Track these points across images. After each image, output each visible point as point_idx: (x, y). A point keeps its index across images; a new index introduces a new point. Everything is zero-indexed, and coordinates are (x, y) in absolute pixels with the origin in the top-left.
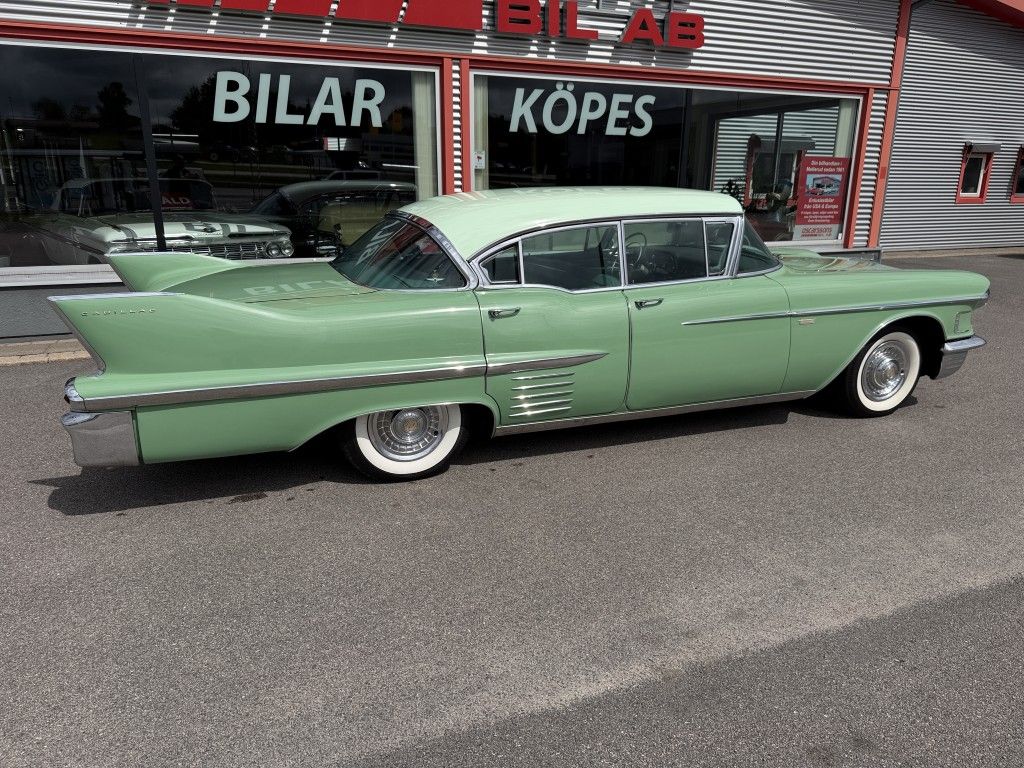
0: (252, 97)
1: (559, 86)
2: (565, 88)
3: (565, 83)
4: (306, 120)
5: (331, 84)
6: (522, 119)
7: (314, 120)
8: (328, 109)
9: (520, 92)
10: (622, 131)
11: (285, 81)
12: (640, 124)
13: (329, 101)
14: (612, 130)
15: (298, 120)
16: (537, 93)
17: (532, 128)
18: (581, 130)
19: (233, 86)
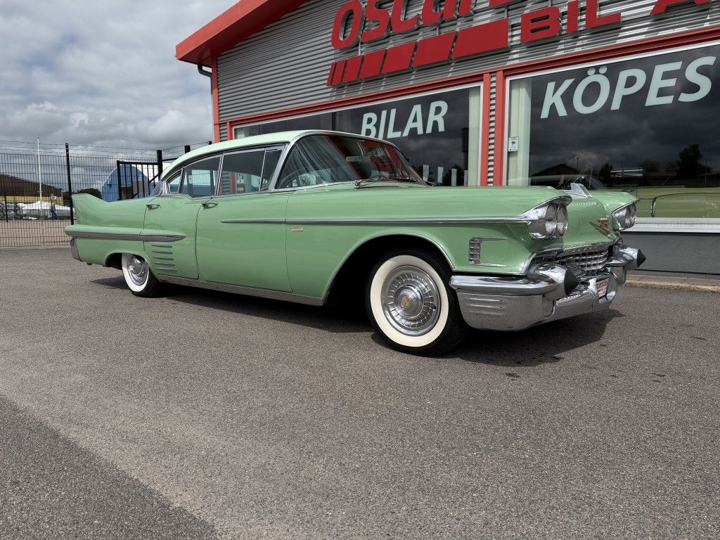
0: (377, 126)
1: (591, 72)
2: (597, 73)
3: (597, 68)
5: (417, 109)
6: (553, 107)
7: (406, 133)
8: (414, 125)
9: (551, 86)
10: (668, 100)
11: (393, 112)
12: (694, 88)
13: (415, 120)
14: (652, 100)
15: (398, 134)
16: (567, 83)
17: (562, 111)
18: (616, 105)
19: (370, 121)
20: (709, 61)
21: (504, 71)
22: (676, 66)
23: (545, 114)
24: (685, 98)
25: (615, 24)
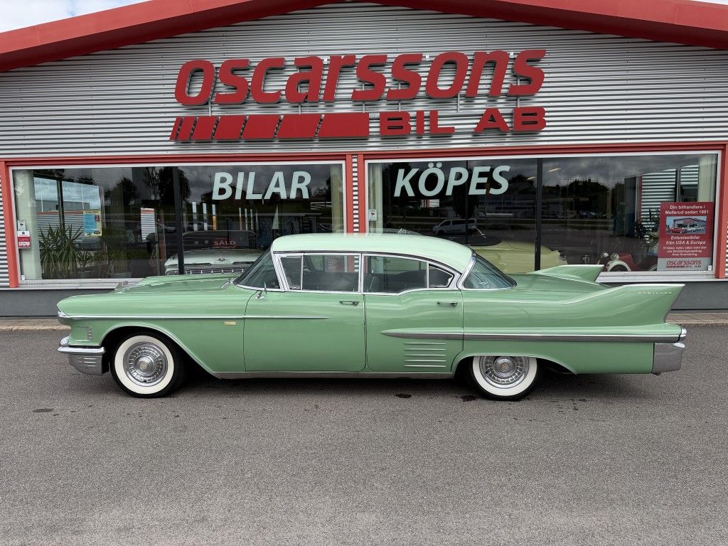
0: (233, 186)
1: (431, 165)
2: (435, 166)
3: (435, 163)
4: (263, 196)
5: (279, 176)
6: (403, 189)
7: (268, 196)
8: (276, 190)
9: (401, 172)
10: (483, 192)
11: (252, 175)
12: (498, 186)
13: (277, 185)
14: (473, 191)
15: (259, 197)
16: (414, 172)
17: (411, 193)
18: (449, 192)
19: (223, 180)
20: (506, 168)
21: (364, 155)
22: (487, 169)
23: (397, 193)
24: (493, 191)
25: (448, 133)
